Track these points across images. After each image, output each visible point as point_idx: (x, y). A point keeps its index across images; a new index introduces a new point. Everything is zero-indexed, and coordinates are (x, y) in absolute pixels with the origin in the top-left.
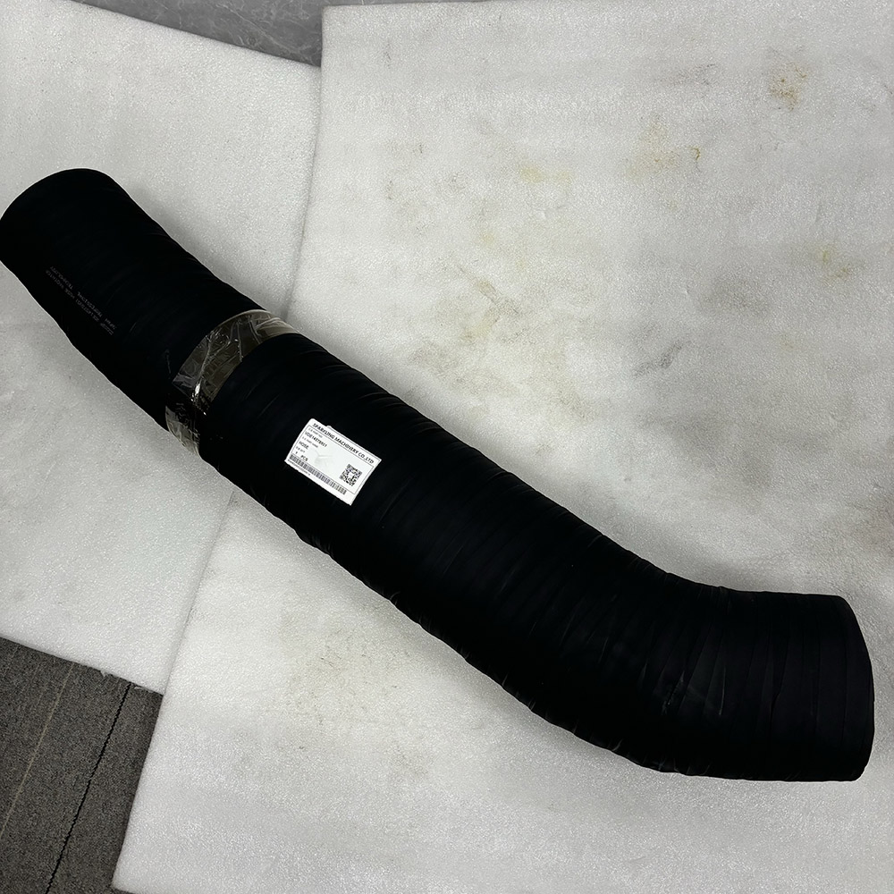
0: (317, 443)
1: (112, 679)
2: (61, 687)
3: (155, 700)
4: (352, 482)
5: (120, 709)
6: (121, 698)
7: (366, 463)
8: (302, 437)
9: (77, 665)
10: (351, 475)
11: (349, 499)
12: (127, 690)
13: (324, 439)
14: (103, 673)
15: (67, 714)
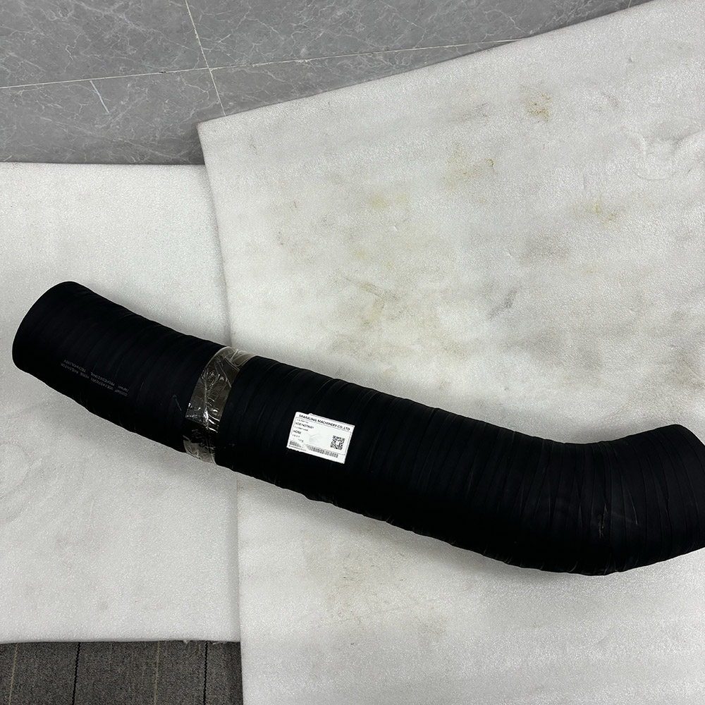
0: (307, 428)
1: (192, 642)
2: (155, 663)
3: (232, 650)
4: (340, 447)
5: (206, 663)
6: (204, 654)
7: (345, 431)
8: (294, 427)
9: (162, 642)
10: (337, 443)
11: (341, 459)
12: (206, 648)
13: (311, 423)
14: (185, 641)
15: (168, 680)
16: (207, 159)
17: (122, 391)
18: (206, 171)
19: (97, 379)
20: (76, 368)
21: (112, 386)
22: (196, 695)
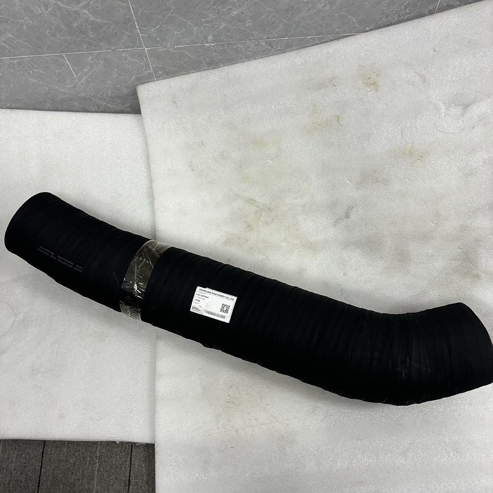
0: (204, 298)
1: (122, 443)
2: (96, 457)
3: (150, 449)
4: (227, 311)
5: (131, 458)
6: (130, 452)
7: (230, 301)
8: (196, 297)
9: (102, 442)
10: (225, 309)
11: (227, 320)
12: (131, 447)
13: (207, 295)
14: (117, 442)
15: (104, 468)
16: (142, 110)
17: (79, 268)
18: (142, 118)
19: (62, 260)
20: (47, 252)
21: (72, 265)
22: (123, 479)
